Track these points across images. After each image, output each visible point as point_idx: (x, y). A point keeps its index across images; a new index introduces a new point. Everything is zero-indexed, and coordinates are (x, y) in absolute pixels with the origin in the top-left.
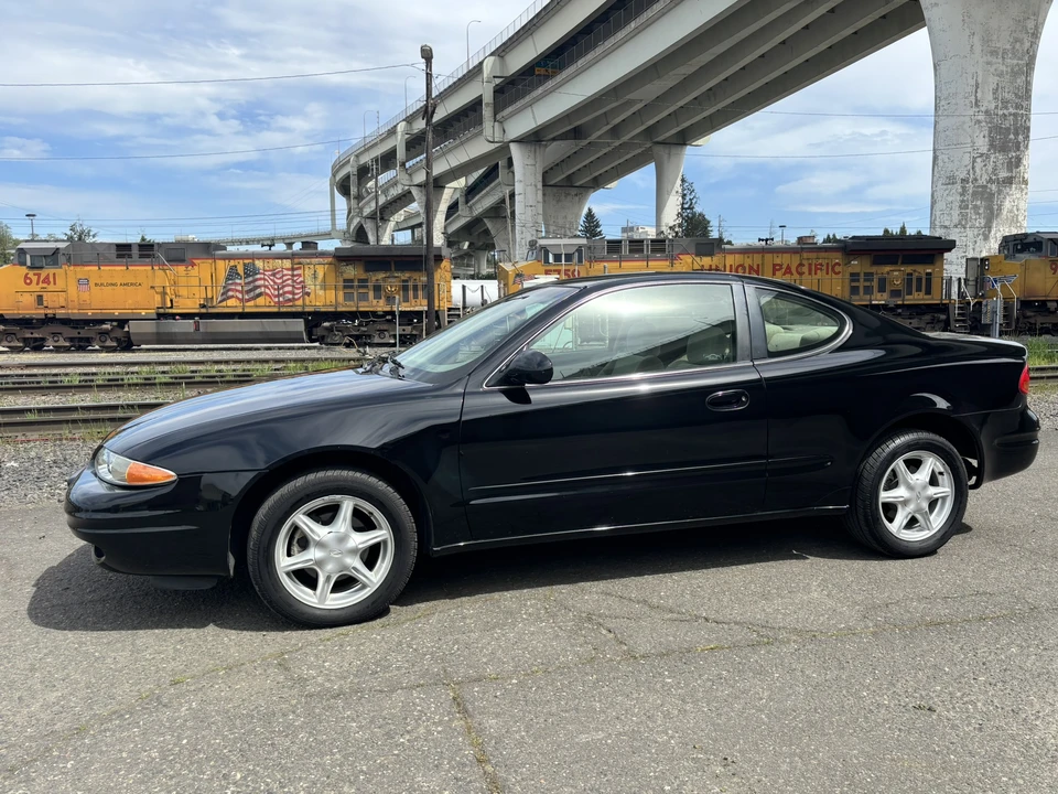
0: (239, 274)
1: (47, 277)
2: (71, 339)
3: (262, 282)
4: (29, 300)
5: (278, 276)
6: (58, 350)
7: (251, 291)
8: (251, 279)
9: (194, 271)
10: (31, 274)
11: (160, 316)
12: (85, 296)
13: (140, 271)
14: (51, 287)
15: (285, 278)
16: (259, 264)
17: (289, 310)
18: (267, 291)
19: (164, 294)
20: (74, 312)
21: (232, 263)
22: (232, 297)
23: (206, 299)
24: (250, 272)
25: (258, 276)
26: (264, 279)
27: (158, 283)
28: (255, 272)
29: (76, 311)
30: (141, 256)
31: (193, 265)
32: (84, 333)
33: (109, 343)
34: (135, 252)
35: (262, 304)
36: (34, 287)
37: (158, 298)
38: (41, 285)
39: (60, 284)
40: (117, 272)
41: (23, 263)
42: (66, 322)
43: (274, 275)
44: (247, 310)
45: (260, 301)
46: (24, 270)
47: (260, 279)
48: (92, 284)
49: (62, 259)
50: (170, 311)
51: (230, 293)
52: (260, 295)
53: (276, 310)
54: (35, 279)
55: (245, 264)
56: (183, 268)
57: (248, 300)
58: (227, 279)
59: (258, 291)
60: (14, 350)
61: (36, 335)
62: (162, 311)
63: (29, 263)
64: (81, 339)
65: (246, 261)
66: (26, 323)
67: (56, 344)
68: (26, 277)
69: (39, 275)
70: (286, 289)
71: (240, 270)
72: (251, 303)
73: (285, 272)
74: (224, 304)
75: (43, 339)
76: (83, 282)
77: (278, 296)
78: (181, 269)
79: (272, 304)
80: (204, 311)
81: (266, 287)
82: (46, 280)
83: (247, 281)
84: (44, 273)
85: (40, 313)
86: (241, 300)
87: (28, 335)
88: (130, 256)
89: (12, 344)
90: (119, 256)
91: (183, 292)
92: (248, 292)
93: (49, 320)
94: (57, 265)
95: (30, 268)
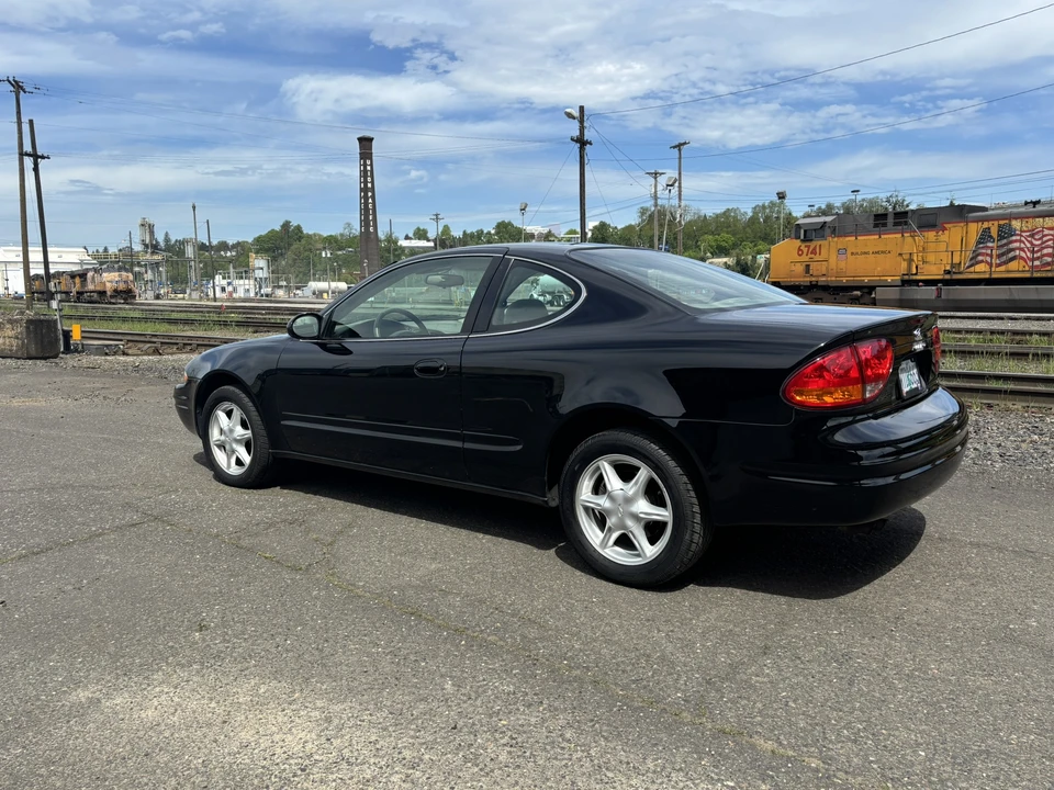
0: (991, 237)
1: (815, 249)
3: (1017, 245)
4: (800, 269)
5: (1037, 237)
7: (1003, 254)
8: (1005, 241)
9: (944, 237)
10: (803, 245)
11: (905, 283)
12: (842, 265)
13: (892, 239)
14: (817, 258)
15: (1045, 239)
16: (1016, 224)
17: (1044, 275)
18: (1023, 254)
19: (910, 260)
20: (832, 280)
21: (986, 225)
22: (982, 261)
23: (953, 265)
24: (1006, 233)
25: (1014, 238)
26: (1021, 241)
27: (906, 250)
28: (1012, 233)
29: (834, 279)
30: (896, 224)
31: (944, 229)
34: (890, 220)
35: (1016, 268)
36: (805, 258)
37: (904, 265)
38: (810, 256)
39: (824, 254)
40: (870, 241)
41: (798, 237)
42: (826, 289)
43: (1032, 236)
44: (994, 276)
45: (1013, 265)
46: (798, 242)
47: (1016, 241)
48: (849, 252)
49: (828, 231)
50: (915, 277)
51: (980, 258)
52: (1014, 258)
53: (1028, 275)
54: (805, 250)
55: (999, 226)
56: (934, 233)
57: (998, 265)
58: (979, 243)
59: (1011, 255)
62: (906, 277)
63: (802, 237)
65: (1002, 222)
66: (796, 289)
68: (799, 249)
69: (809, 247)
70: (1045, 251)
71: (994, 232)
72: (1002, 268)
73: (1046, 232)
74: (972, 269)
76: (842, 251)
77: (1033, 260)
78: (931, 235)
79: (1027, 268)
80: (947, 277)
81: (1021, 249)
82: (814, 252)
83: (1000, 243)
84: (812, 244)
85: (806, 280)
86: (991, 265)
88: (885, 225)
90: (876, 226)
91: (931, 258)
92: (999, 256)
93: (812, 287)
94: (823, 237)
95: (803, 241)
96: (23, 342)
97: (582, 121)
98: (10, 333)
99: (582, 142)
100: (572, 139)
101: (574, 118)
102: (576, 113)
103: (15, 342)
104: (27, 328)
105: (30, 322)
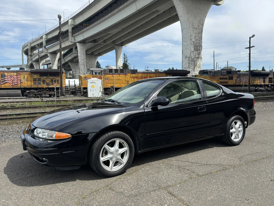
3: (7, 79)
5: (12, 77)
7: (3, 82)
8: (3, 78)
15: (14, 78)
16: (6, 74)
17: (16, 87)
18: (9, 82)
24: (3, 76)
25: (6, 77)
26: (8, 78)
28: (5, 76)
35: (7, 85)
43: (11, 77)
44: (2, 87)
45: (6, 85)
47: (6, 78)
52: (6, 83)
53: (12, 87)
57: (3, 84)
59: (6, 82)
65: (2, 73)
70: (15, 81)
72: (3, 85)
73: (15, 76)
77: (13, 83)
79: (10, 85)
81: (8, 80)
83: (2, 79)
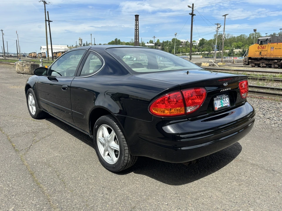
1: (263, 47)
2: (267, 64)
4: (258, 53)
6: (263, 67)
10: (260, 46)
12: (272, 52)
14: (264, 50)
20: (268, 57)
29: (269, 56)
32: (270, 62)
33: (276, 66)
36: (260, 50)
38: (262, 49)
39: (266, 49)
41: (258, 43)
42: (266, 59)
46: (258, 45)
48: (274, 48)
49: (268, 41)
54: (260, 47)
60: (253, 67)
61: (258, 63)
63: (260, 43)
64: (269, 64)
66: (256, 59)
67: (263, 65)
68: (258, 47)
69: (261, 46)
75: (260, 64)
76: (272, 48)
82: (263, 48)
84: (263, 46)
85: (259, 57)
87: (256, 63)
89: (252, 65)
93: (262, 59)
94: (267, 43)
95: (260, 44)
96: (30, 70)
97: (193, 8)
98: (27, 68)
99: (192, 15)
100: (189, 14)
101: (190, 7)
102: (191, 6)
103: (28, 70)
104: (31, 66)
105: (32, 65)
